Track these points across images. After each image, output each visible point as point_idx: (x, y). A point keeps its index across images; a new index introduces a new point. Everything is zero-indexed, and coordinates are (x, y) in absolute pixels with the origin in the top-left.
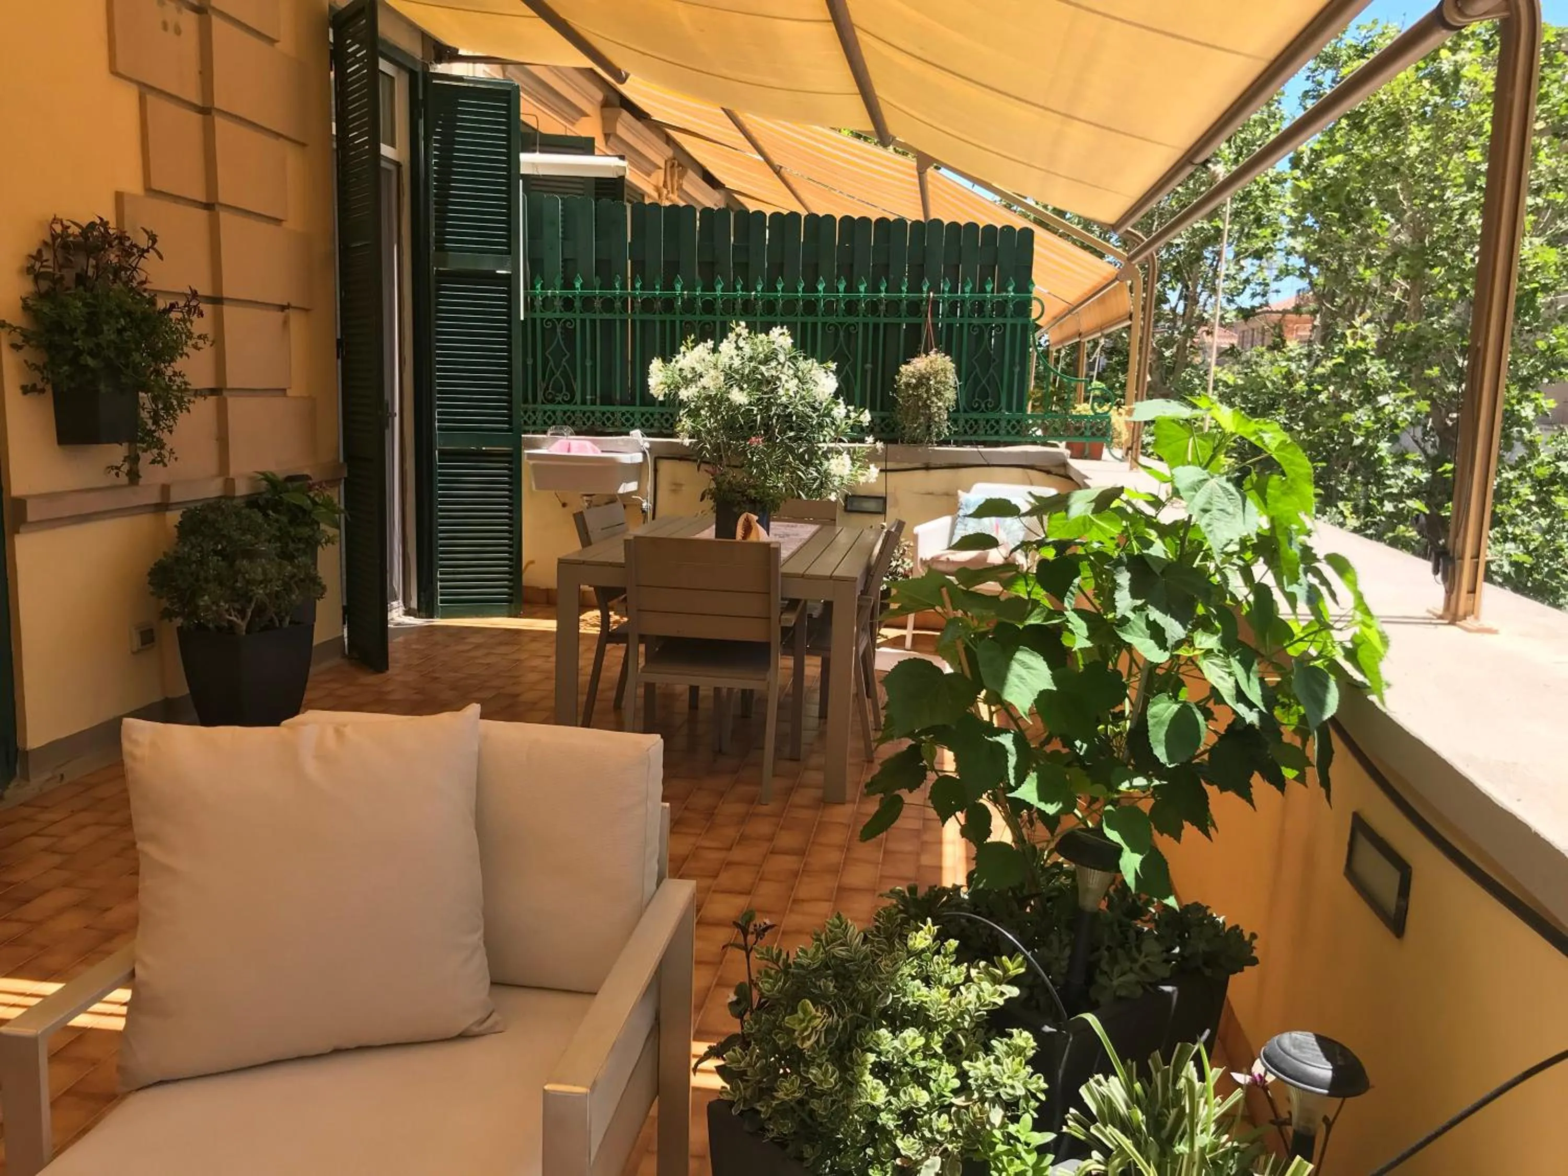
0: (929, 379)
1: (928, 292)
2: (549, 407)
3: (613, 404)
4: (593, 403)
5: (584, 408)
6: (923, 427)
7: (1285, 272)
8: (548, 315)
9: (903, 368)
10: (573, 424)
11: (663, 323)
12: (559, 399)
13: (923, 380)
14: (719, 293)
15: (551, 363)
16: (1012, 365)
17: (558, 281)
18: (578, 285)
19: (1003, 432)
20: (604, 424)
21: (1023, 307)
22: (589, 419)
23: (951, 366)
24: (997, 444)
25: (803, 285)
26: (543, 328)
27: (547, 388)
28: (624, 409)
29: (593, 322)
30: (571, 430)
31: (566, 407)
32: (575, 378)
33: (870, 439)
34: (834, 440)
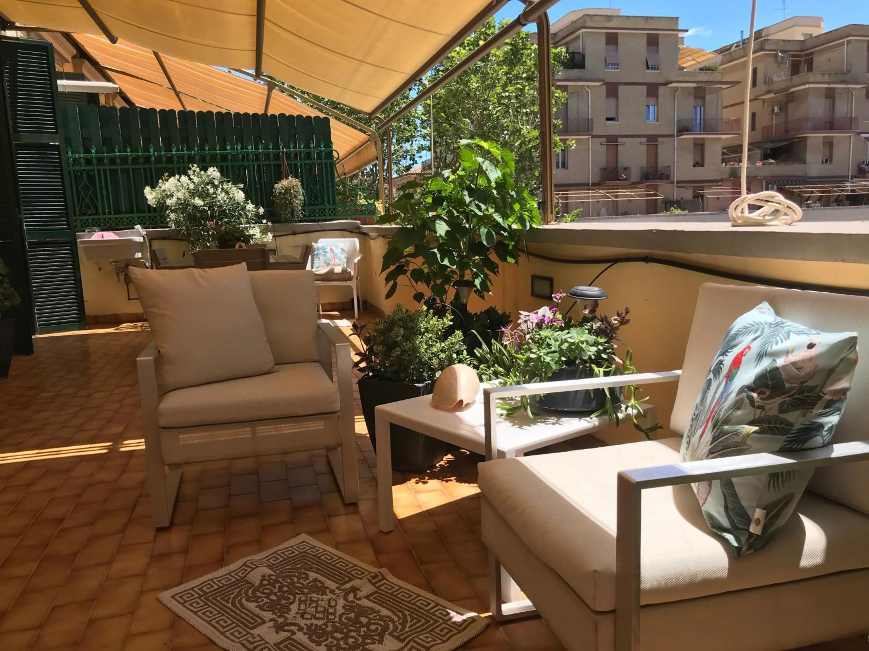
0: (290, 190)
1: (283, 149)
2: (84, 217)
3: (121, 213)
4: (110, 213)
5: (104, 217)
6: (290, 214)
7: (421, 148)
8: (78, 168)
9: (276, 186)
10: (99, 226)
11: (145, 169)
12: (90, 212)
13: (287, 190)
14: (174, 153)
15: (82, 193)
16: (327, 182)
17: (81, 150)
18: (93, 151)
19: (327, 214)
20: (117, 224)
21: (329, 154)
22: (108, 222)
23: (299, 183)
24: (326, 220)
25: (219, 147)
26: (75, 175)
27: (81, 207)
28: (128, 215)
29: (105, 171)
30: (99, 229)
31: (94, 217)
32: (98, 201)
33: (264, 221)
34: (246, 223)
